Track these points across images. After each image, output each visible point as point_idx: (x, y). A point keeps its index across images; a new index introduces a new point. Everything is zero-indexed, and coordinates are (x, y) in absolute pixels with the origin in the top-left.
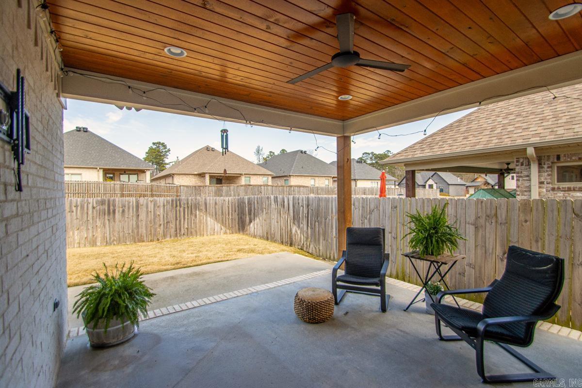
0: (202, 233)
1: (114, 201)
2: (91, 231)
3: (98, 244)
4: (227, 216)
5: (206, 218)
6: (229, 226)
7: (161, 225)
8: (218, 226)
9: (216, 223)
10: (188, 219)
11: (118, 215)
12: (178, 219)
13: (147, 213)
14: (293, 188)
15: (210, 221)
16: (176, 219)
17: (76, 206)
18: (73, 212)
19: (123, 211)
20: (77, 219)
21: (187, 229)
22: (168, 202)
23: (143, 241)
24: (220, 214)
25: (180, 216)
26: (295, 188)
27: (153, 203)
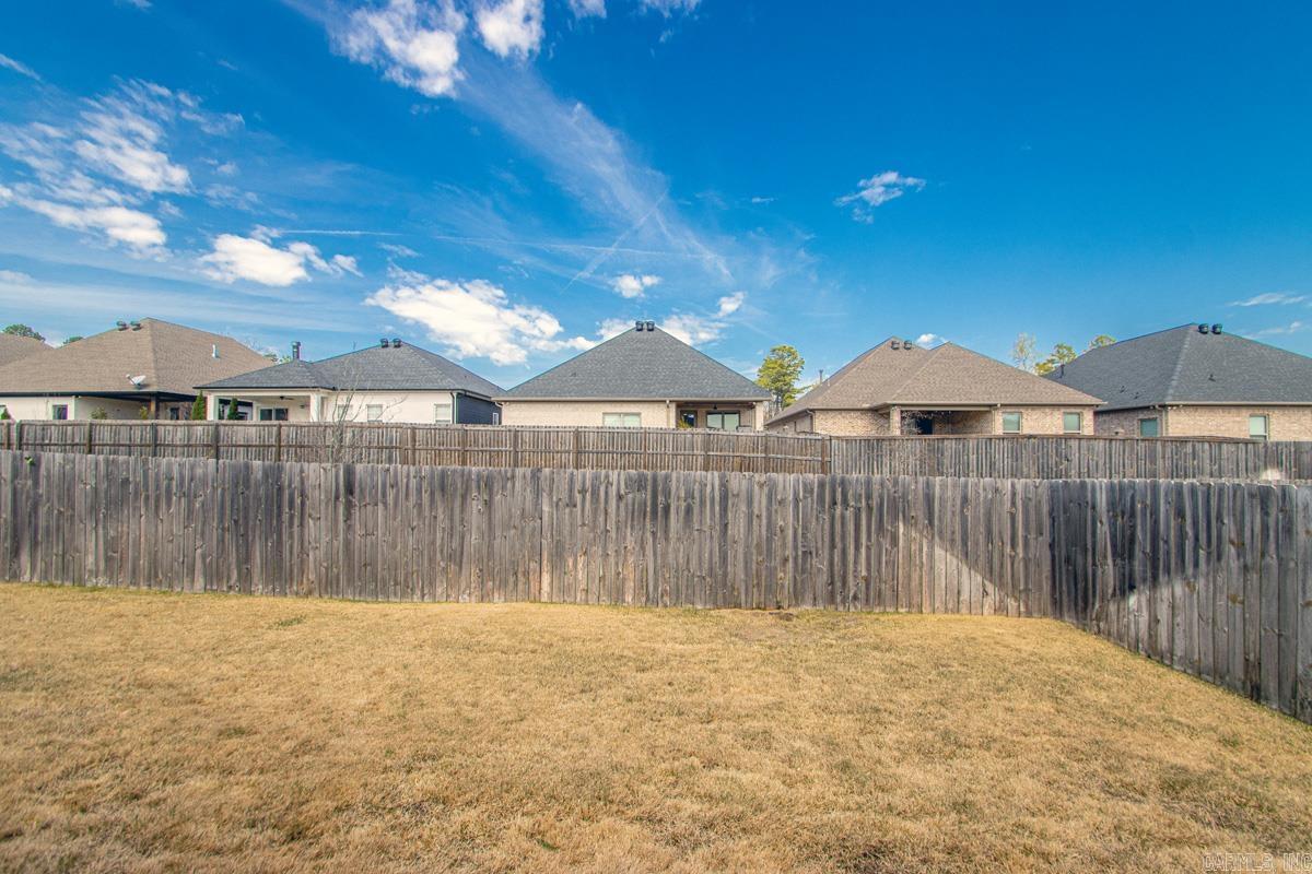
0: (916, 600)
1: (667, 478)
2: (612, 560)
3: (629, 598)
4: (1008, 549)
5: (931, 548)
6: (1014, 586)
7: (786, 560)
8: (971, 582)
9: (965, 569)
10: (868, 548)
11: (675, 522)
12: (839, 545)
13: (750, 522)
14: (1189, 446)
15: (945, 561)
16: (833, 546)
17: (583, 491)
18: (575, 506)
19: (689, 510)
20: (584, 524)
21: (867, 580)
22: (808, 490)
23: (738, 606)
24: (982, 539)
25: (843, 538)
26: (1198, 446)
27: (766, 489)
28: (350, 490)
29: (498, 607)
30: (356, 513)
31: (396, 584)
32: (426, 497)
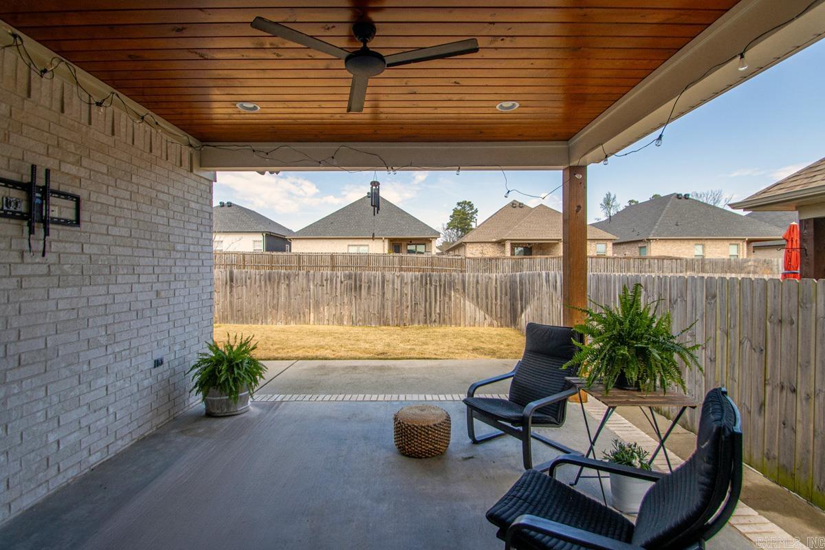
0: (459, 321)
1: (361, 274)
2: (339, 308)
3: (345, 323)
4: (494, 301)
5: (464, 301)
6: (496, 316)
7: (408, 307)
8: (480, 314)
9: (477, 309)
10: (440, 301)
11: (364, 292)
12: (428, 300)
13: (394, 291)
15: (469, 306)
16: (426, 301)
17: (327, 280)
18: (323, 286)
19: (369, 287)
20: (327, 293)
21: (439, 314)
22: (416, 278)
23: (389, 325)
24: (484, 297)
25: (430, 297)
27: (400, 278)
28: (232, 280)
29: (293, 326)
30: (234, 290)
31: (251, 318)
32: (263, 283)
